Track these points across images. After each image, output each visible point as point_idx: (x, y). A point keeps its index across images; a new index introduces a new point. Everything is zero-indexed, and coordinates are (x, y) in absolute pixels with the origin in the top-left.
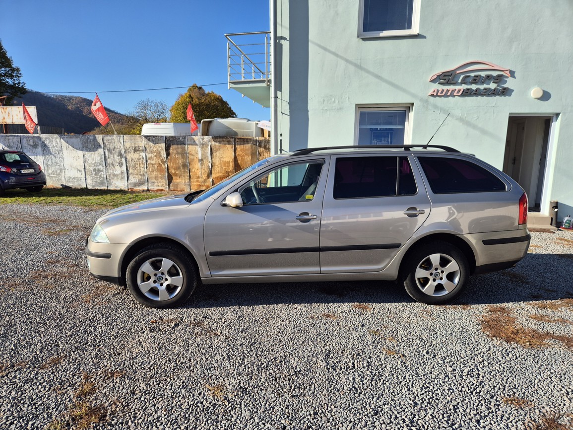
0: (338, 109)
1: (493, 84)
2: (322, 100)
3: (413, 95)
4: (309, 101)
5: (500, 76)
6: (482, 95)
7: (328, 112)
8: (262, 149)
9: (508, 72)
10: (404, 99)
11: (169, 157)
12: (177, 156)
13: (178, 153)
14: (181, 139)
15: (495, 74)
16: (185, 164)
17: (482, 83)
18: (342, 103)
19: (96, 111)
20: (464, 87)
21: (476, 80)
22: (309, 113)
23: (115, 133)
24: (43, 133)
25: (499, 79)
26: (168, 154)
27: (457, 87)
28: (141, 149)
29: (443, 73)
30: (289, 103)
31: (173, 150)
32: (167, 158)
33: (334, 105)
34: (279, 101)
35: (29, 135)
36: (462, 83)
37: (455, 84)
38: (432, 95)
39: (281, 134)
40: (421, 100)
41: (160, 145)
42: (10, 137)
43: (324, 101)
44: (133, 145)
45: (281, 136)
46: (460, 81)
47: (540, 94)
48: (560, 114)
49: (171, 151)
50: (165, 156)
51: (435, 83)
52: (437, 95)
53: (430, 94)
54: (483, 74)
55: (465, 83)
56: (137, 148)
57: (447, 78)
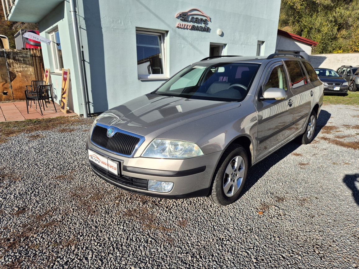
0: (124, 29)
1: (204, 24)
3: (169, 26)
4: (102, 20)
5: (206, 20)
6: (199, 30)
7: (117, 31)
8: (11, 61)
9: (209, 18)
10: (163, 27)
15: (204, 18)
17: (199, 23)
18: (127, 25)
20: (192, 24)
21: (197, 21)
22: (103, 30)
25: (205, 22)
27: (189, 24)
29: (182, 13)
30: (84, 19)
33: (121, 25)
36: (191, 21)
37: (187, 21)
38: (178, 27)
39: (82, 46)
40: (172, 29)
43: (113, 21)
45: (82, 48)
46: (189, 20)
47: (221, 34)
48: (226, 44)
51: (178, 19)
52: (180, 28)
53: (176, 26)
54: (200, 17)
55: (192, 22)
57: (183, 17)
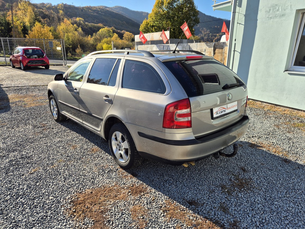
0: (280, 16)
2: (268, 10)
4: (259, 12)
7: (272, 19)
11: (215, 55)
12: (218, 55)
13: (219, 53)
14: (222, 44)
16: (222, 60)
18: (284, 10)
19: (186, 31)
22: (258, 22)
23: (194, 42)
24: (171, 43)
26: (214, 53)
28: (203, 50)
30: (245, 16)
31: (217, 51)
32: (214, 55)
33: (278, 13)
34: (237, 14)
35: (164, 45)
41: (211, 48)
42: (161, 46)
43: (270, 10)
44: (200, 49)
45: (235, 41)
49: (216, 52)
50: (213, 54)
56: (202, 50)
